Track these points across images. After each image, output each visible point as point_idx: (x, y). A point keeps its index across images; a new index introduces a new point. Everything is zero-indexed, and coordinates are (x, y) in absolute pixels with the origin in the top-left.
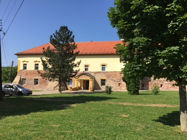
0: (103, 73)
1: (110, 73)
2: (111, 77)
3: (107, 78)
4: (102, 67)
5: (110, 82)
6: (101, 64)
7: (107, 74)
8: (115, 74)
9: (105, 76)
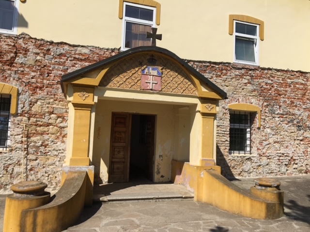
1: (275, 79)
2: (282, 99)
3: (265, 104)
4: (238, 39)
5: (276, 130)
6: (230, 16)
7: (263, 84)
8: (302, 84)
9: (254, 90)
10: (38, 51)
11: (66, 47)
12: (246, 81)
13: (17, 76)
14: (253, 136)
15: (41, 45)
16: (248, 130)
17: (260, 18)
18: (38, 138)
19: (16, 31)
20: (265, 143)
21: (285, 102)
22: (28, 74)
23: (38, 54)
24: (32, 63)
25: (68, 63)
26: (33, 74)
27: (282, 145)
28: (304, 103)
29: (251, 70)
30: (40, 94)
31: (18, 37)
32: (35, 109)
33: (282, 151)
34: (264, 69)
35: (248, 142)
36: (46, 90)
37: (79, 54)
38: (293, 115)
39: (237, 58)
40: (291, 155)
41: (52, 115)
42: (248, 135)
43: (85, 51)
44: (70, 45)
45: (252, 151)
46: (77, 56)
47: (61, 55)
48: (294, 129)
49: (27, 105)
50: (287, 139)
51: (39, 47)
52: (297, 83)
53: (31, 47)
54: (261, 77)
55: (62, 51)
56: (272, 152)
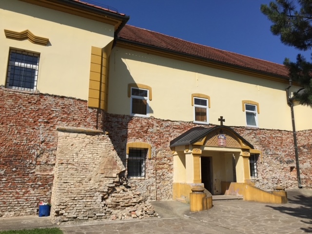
0: (250, 134)
1: (267, 135)
2: (271, 146)
3: (263, 149)
4: (247, 113)
5: (270, 163)
6: (243, 101)
7: (261, 138)
8: (280, 137)
9: (257, 141)
10: (157, 125)
11: (170, 122)
12: (253, 136)
13: (150, 138)
14: (258, 167)
15: (159, 122)
16: (255, 164)
17: (257, 101)
18: (160, 171)
19: (148, 115)
20: (265, 171)
21: (273, 147)
22: (154, 137)
23: (158, 126)
24: (155, 131)
25: (171, 130)
26: (156, 137)
27: (273, 172)
28: (282, 148)
29: (255, 130)
30: (160, 147)
31: (149, 118)
32: (158, 155)
33: (273, 176)
34: (261, 129)
35: (256, 171)
36: (162, 145)
37: (176, 125)
38: (277, 154)
39: (248, 124)
40: (278, 178)
41: (165, 159)
42: (255, 167)
43: (178, 124)
44: (171, 121)
45: (258, 176)
46: (175, 127)
47: (168, 126)
48: (278, 163)
49: (155, 154)
50: (275, 168)
51: (158, 123)
52: (277, 137)
53: (155, 123)
54: (259, 134)
55: (168, 125)
56: (268, 176)
